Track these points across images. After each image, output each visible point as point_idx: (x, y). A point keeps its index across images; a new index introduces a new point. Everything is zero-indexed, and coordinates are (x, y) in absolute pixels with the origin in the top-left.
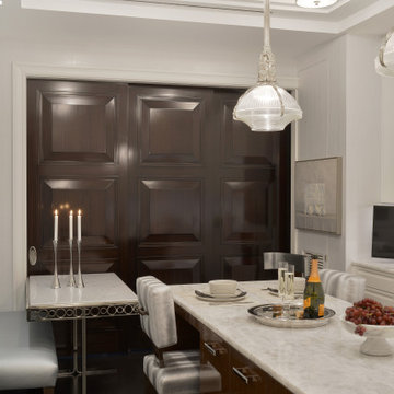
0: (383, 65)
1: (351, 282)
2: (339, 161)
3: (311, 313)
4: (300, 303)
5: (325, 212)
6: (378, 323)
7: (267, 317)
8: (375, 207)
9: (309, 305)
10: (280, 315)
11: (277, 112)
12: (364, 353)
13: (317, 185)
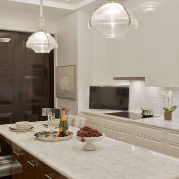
0: (91, 25)
1: (80, 120)
2: (75, 67)
3: (62, 134)
4: (58, 130)
5: (69, 89)
6: (90, 136)
7: (43, 137)
8: (90, 87)
9: (61, 130)
10: (49, 136)
11: (46, 44)
12: (85, 150)
13: (65, 77)
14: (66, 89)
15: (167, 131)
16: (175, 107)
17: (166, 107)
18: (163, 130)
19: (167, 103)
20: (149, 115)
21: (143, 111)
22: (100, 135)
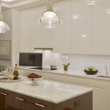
1: (20, 71)
2: (10, 41)
3: (16, 78)
6: (36, 78)
8: (20, 53)
10: (7, 80)
13: (4, 47)
14: (4, 54)
15: (66, 76)
16: (69, 64)
17: (65, 64)
18: (64, 76)
19: (65, 62)
20: (55, 68)
21: (52, 66)
22: (41, 77)
